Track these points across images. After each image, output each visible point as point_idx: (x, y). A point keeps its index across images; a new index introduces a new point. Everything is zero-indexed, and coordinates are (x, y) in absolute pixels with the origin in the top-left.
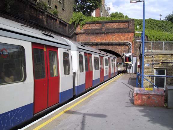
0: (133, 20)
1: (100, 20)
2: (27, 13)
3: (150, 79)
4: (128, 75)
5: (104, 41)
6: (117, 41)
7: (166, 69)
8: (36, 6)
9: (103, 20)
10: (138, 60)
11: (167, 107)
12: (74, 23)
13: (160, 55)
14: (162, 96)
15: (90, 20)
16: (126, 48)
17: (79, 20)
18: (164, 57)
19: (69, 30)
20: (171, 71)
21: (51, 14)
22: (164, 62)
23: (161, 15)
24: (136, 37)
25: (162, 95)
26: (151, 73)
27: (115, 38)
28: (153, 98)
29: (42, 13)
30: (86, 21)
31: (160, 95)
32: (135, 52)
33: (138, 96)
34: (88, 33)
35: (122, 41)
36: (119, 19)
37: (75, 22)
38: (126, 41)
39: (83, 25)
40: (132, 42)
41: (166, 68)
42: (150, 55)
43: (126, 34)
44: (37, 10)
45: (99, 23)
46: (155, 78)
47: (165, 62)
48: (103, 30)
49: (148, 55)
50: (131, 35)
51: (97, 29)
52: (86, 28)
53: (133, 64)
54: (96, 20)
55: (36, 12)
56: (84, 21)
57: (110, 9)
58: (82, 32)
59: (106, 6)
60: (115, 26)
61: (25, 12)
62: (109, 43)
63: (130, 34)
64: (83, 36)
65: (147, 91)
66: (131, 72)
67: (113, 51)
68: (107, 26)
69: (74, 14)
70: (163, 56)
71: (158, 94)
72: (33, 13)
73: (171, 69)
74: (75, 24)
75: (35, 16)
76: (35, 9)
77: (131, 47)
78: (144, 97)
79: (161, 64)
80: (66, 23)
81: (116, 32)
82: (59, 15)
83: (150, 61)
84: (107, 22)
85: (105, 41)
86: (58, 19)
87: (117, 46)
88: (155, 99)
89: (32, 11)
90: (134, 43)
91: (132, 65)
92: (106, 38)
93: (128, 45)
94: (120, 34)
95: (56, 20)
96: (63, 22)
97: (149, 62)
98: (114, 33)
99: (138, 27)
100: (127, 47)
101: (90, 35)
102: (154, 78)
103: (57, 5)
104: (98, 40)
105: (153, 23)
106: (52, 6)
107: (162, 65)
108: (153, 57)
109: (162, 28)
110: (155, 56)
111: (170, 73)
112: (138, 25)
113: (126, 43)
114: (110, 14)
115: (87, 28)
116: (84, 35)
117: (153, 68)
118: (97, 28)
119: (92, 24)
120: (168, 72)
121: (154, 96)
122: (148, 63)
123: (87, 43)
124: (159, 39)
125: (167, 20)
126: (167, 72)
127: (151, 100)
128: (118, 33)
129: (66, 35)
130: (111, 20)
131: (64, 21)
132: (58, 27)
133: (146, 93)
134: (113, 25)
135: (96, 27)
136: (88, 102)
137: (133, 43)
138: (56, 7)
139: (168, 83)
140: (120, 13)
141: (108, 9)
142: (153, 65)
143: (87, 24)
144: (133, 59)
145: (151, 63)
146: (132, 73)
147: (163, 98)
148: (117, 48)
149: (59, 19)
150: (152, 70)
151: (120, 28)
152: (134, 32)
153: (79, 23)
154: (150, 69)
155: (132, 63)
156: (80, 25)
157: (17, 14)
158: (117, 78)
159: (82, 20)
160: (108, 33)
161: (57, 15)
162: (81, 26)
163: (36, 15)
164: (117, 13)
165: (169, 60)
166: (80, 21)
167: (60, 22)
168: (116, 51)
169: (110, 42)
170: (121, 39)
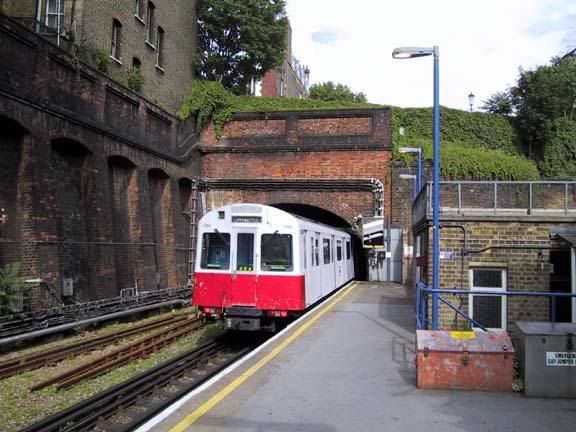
0: (387, 109)
1: (279, 109)
2: (42, 80)
3: (456, 303)
4: (375, 287)
5: (293, 177)
6: (337, 178)
7: (506, 268)
8: (71, 57)
9: (291, 109)
10: (405, 238)
11: (522, 392)
12: (195, 115)
13: (484, 225)
14: (506, 358)
15: (248, 108)
16: (365, 199)
17: (211, 108)
18: (498, 228)
19: (179, 138)
20: (522, 276)
21: (121, 86)
22: (498, 245)
23: (471, 96)
24: (398, 163)
25: (506, 354)
26: (458, 281)
27: (331, 168)
28: (477, 363)
29: (91, 80)
30: (235, 110)
31: (500, 353)
32: (395, 212)
33: (428, 358)
34: (240, 149)
35: (354, 178)
36: (342, 107)
37: (198, 111)
38: (364, 178)
39: (226, 123)
40: (384, 181)
41: (505, 265)
42: (454, 224)
43: (365, 154)
44: (74, 72)
45: (275, 116)
46: (471, 297)
47: (502, 245)
48: (292, 141)
49: (448, 223)
50: (380, 158)
51: (270, 138)
52: (234, 134)
53: (388, 250)
54: (268, 107)
55: (70, 78)
56: (228, 111)
57: (307, 72)
58: (222, 145)
59: (297, 62)
60: (330, 127)
61: (34, 78)
62: (308, 181)
63: (379, 154)
64: (225, 158)
65: (458, 341)
66: (383, 277)
67: (324, 207)
68: (304, 127)
69: (195, 87)
70: (495, 226)
71: (494, 349)
72: (60, 80)
73: (521, 269)
74: (199, 120)
75: (68, 89)
76: (68, 69)
77: (383, 195)
78: (447, 362)
79: (488, 252)
80: (170, 115)
81: (334, 148)
82: (145, 88)
83: (456, 243)
84: (303, 116)
85: (298, 176)
86: (142, 104)
87: (337, 194)
88: (484, 365)
89: (57, 74)
90: (392, 182)
91: (388, 255)
92: (300, 166)
93: (370, 191)
94: (346, 154)
95: (137, 105)
96: (158, 111)
97: (453, 246)
98: (327, 151)
99: (402, 131)
100: (368, 196)
101: (247, 155)
102: (467, 299)
103: (141, 58)
104: (275, 171)
105: (449, 119)
106: (126, 60)
107: (491, 255)
108: (464, 231)
109: (478, 137)
110: (471, 227)
111: (517, 282)
112: (402, 125)
113: (365, 182)
114: (307, 89)
115: (240, 134)
116: (227, 155)
117: (465, 266)
118: (270, 132)
119: (254, 119)
120: (511, 278)
121: (482, 356)
122: (448, 250)
123: (239, 181)
124: (470, 173)
125: (491, 110)
126: (509, 278)
127: (471, 370)
128: (341, 149)
129: (168, 154)
130: (315, 108)
131: (164, 107)
132: (142, 129)
133: (453, 349)
134: (324, 125)
135: (268, 129)
136: (267, 381)
137: (387, 183)
138: (136, 62)
139: (512, 314)
140: (340, 86)
141: (302, 71)
142: (466, 257)
143: (239, 119)
144: (389, 237)
145: (458, 250)
146: (388, 282)
147: (510, 363)
148: (338, 200)
149: (147, 102)
150: (462, 273)
151: (346, 133)
152: (390, 149)
153: (210, 117)
154: (455, 268)
155: (385, 250)
156: (215, 124)
157: (9, 82)
158: (340, 299)
159: (220, 106)
160: (307, 150)
161: (138, 88)
162: (219, 127)
163: (72, 89)
164: (330, 84)
165: (515, 239)
166: (213, 110)
167: (149, 111)
168: (333, 210)
169: (313, 178)
170: (349, 170)
